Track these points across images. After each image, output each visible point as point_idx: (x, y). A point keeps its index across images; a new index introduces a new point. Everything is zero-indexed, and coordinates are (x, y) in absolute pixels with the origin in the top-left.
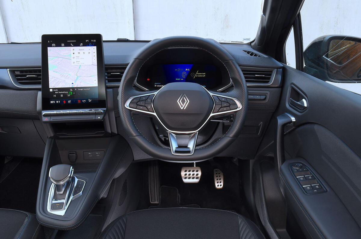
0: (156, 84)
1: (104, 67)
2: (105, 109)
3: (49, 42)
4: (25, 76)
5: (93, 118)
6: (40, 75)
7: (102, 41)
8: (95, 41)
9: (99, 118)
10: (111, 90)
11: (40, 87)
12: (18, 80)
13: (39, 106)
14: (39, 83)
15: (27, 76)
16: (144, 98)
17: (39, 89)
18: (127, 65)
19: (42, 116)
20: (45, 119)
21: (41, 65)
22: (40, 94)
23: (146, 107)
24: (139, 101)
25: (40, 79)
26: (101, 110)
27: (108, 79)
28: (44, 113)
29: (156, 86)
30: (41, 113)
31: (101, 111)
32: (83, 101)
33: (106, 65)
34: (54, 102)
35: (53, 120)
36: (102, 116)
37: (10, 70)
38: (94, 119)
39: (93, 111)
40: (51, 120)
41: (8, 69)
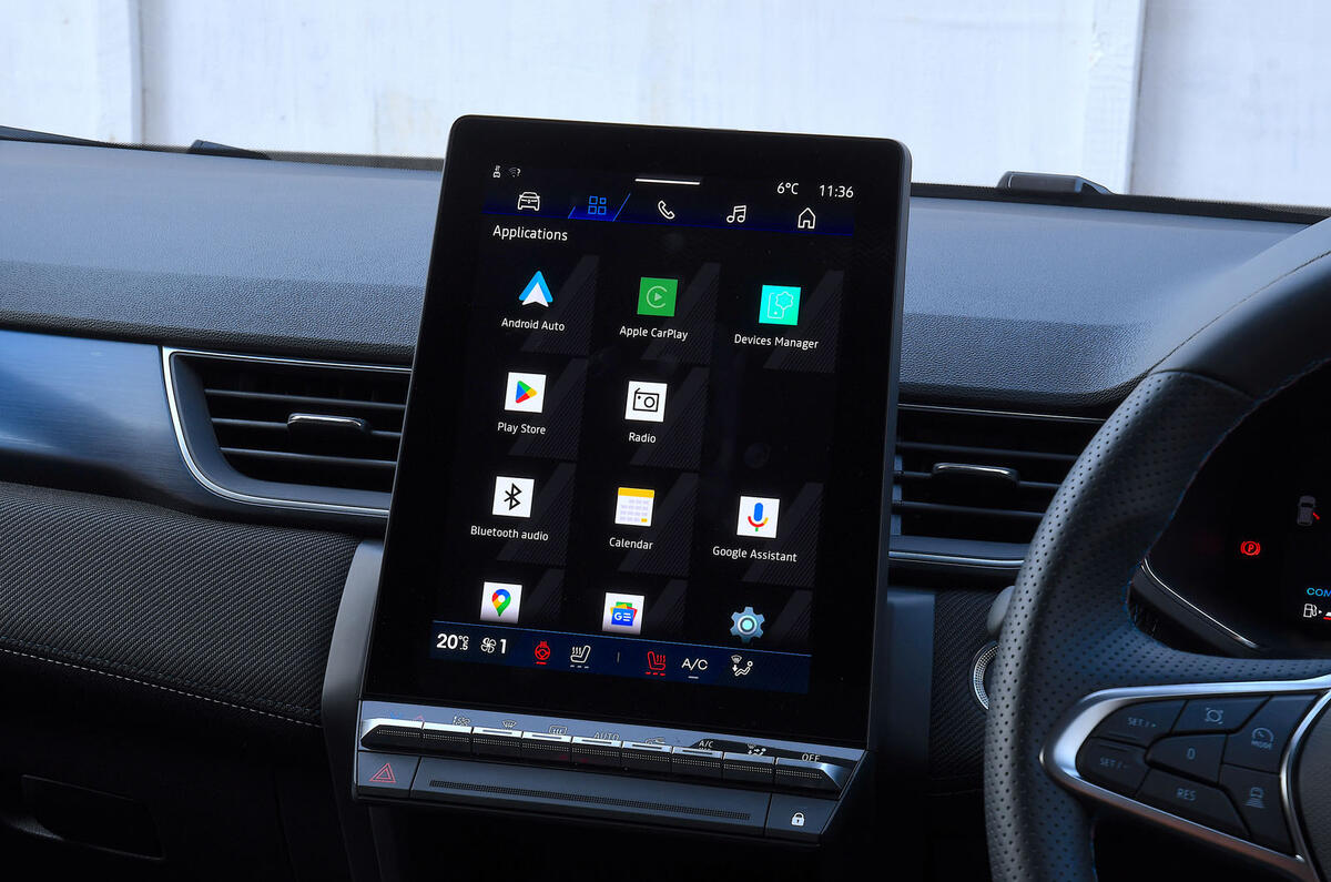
0: (1314, 600)
1: (893, 407)
2: (856, 755)
3: (497, 174)
4: (282, 411)
5: (747, 817)
6: (392, 421)
7: (906, 191)
8: (847, 192)
9: (798, 821)
10: (925, 600)
11: (377, 506)
12: (226, 436)
13: (344, 660)
14: (372, 481)
15: (297, 417)
16: (1215, 717)
17: (362, 531)
18: (1105, 405)
19: (358, 745)
20: (373, 772)
21: (415, 343)
22: (368, 562)
23: (1230, 796)
24: (1170, 735)
25: (388, 449)
26: (822, 760)
27: (907, 503)
28: (375, 718)
29: (1311, 611)
30: (350, 720)
31: (824, 767)
32: (686, 663)
33: (911, 394)
34: (465, 647)
35: (433, 783)
36: (828, 811)
37: (178, 360)
38: (756, 821)
39: (757, 752)
40: (422, 785)
41: (167, 352)
